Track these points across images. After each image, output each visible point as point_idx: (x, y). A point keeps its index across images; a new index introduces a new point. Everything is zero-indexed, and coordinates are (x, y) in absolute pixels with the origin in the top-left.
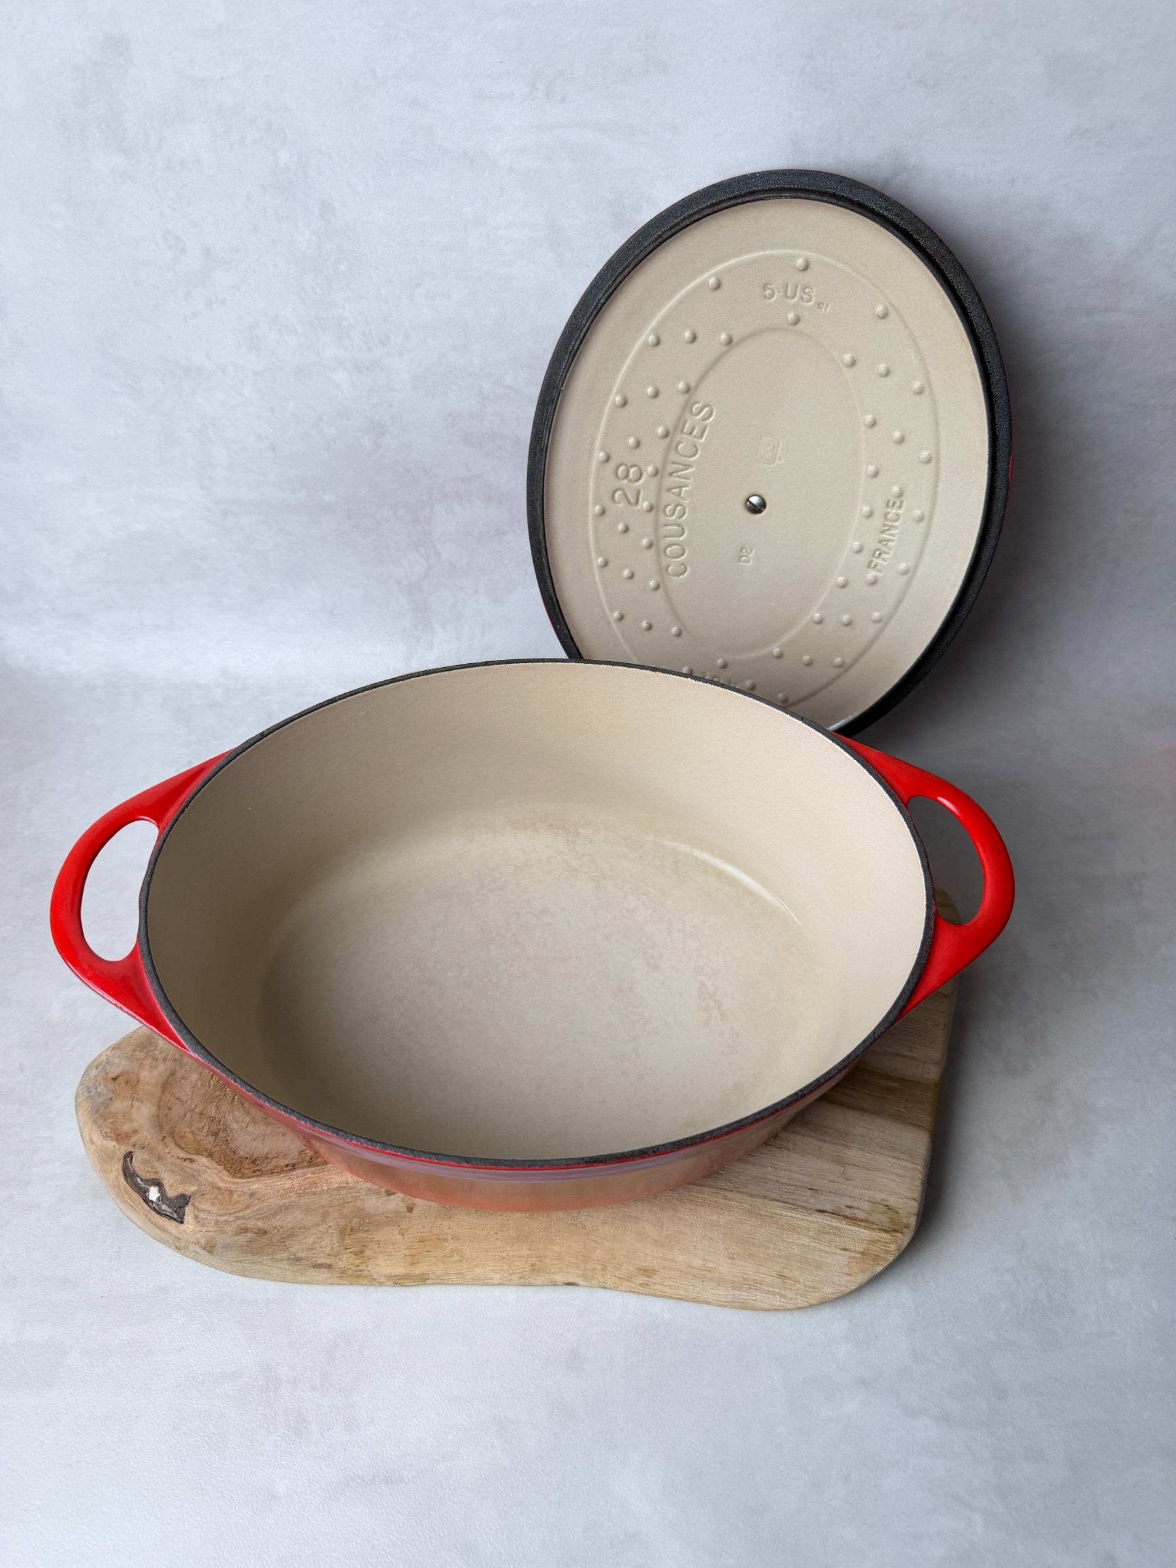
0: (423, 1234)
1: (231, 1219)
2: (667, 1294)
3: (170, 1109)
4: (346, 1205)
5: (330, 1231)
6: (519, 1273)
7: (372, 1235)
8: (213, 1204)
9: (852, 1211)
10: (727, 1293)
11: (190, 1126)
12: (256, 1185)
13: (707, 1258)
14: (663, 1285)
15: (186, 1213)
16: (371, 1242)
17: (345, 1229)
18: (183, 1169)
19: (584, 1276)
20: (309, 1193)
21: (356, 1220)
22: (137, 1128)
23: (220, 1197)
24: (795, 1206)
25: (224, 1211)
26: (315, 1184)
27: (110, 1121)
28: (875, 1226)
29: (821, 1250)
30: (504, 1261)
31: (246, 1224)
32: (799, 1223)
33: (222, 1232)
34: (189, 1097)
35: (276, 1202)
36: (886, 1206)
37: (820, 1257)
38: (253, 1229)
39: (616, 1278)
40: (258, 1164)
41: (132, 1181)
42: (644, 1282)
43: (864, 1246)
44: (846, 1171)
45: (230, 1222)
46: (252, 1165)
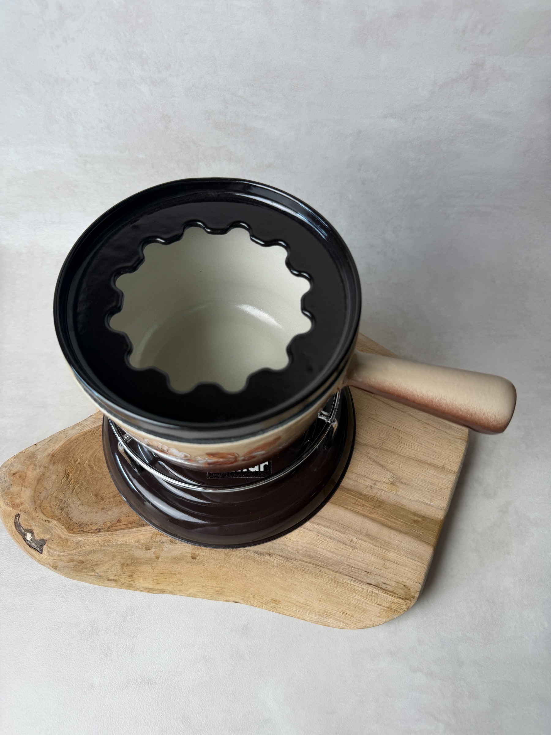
0: (163, 570)
1: (66, 555)
2: (285, 614)
3: (40, 493)
4: (124, 553)
5: (116, 564)
6: (211, 594)
7: (138, 568)
8: (58, 546)
9: (386, 586)
10: (315, 617)
11: (50, 503)
12: (80, 538)
13: (307, 599)
14: (284, 609)
15: (44, 549)
16: (137, 571)
17: (124, 564)
18: (44, 525)
19: (243, 600)
20: (106, 545)
21: (129, 560)
22: (23, 502)
23: (61, 542)
24: (356, 580)
25: (63, 550)
26: (109, 540)
27: (10, 496)
28: (396, 595)
29: (366, 603)
30: (204, 588)
31: (73, 557)
32: (357, 588)
33: (61, 560)
34: (50, 488)
35: (90, 548)
36: (404, 585)
37: (366, 606)
38: (76, 560)
39: (260, 603)
40: (82, 527)
41: (19, 529)
42: (274, 606)
43: (390, 604)
44: (386, 564)
45: (65, 556)
46: (79, 527)
